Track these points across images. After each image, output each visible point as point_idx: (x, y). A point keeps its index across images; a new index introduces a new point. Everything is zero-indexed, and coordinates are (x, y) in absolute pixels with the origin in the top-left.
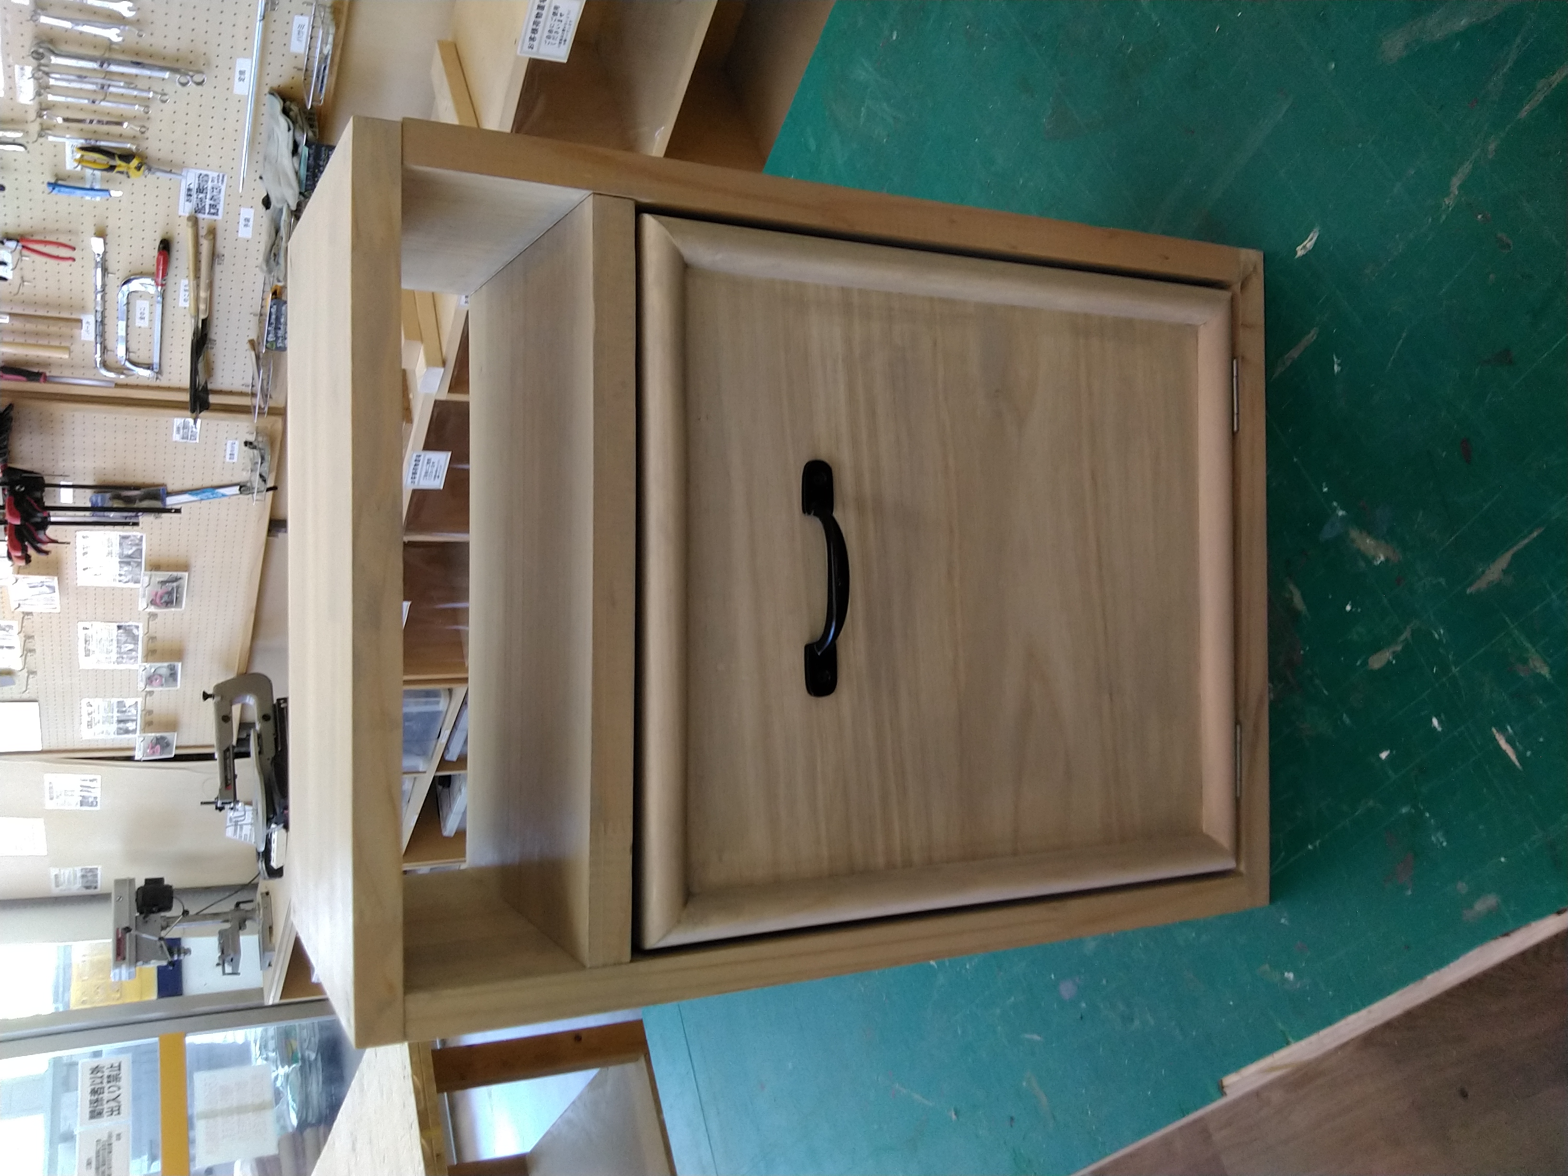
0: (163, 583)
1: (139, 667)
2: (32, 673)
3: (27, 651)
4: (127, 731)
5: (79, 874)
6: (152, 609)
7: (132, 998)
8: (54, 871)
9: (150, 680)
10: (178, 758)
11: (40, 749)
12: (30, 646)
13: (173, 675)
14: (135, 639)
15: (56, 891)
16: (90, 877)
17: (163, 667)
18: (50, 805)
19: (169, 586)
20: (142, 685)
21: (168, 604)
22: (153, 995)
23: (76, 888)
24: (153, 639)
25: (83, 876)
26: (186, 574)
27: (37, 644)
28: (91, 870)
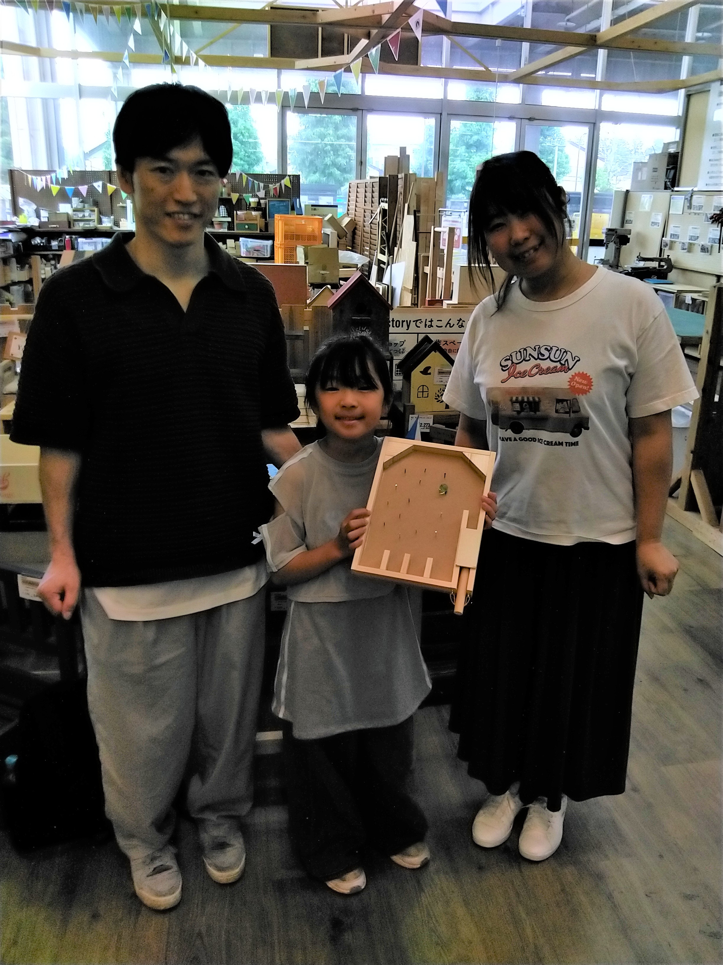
0: (707, 248)
1: (687, 241)
2: (690, 214)
3: (695, 214)
4: (671, 236)
5: (631, 219)
6: (701, 245)
7: (592, 231)
8: (633, 212)
9: (683, 243)
10: (661, 249)
11: (670, 213)
12: (697, 214)
13: (683, 249)
14: (695, 241)
15: (627, 212)
16: (630, 222)
17: (686, 246)
18: (653, 214)
19: (706, 250)
20: (683, 241)
21: (702, 249)
22: (591, 238)
23: (627, 218)
24: (694, 245)
25: (630, 220)
26: (709, 254)
27: (696, 216)
28: (631, 223)
